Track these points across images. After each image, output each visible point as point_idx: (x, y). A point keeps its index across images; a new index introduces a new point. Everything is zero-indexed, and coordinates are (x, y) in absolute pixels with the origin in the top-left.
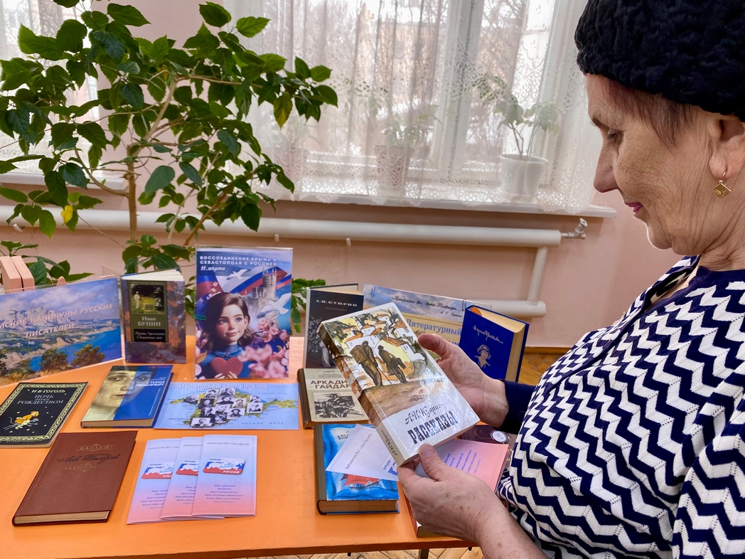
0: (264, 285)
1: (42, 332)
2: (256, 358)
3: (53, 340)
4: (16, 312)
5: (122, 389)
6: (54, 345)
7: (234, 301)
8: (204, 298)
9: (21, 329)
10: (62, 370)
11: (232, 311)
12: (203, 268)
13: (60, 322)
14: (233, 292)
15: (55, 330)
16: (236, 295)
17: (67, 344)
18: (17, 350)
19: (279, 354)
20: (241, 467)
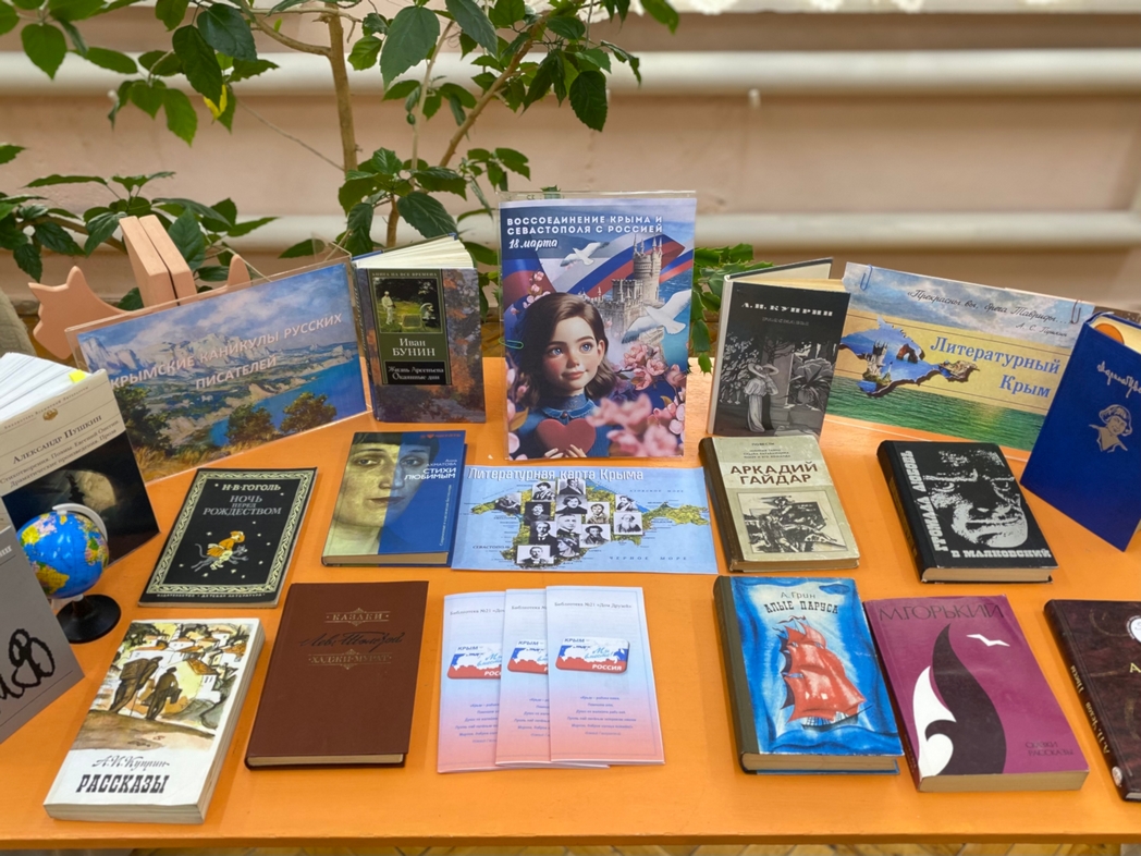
0: (636, 275)
1: (222, 377)
2: (621, 419)
3: (243, 392)
4: (173, 346)
5: (381, 487)
6: (246, 398)
7: (577, 310)
8: (519, 306)
9: (186, 375)
10: (266, 440)
11: (573, 329)
12: (514, 244)
13: (250, 356)
14: (574, 291)
15: (245, 372)
16: (582, 297)
17: (269, 394)
18: (185, 412)
19: (665, 413)
20: (624, 657)
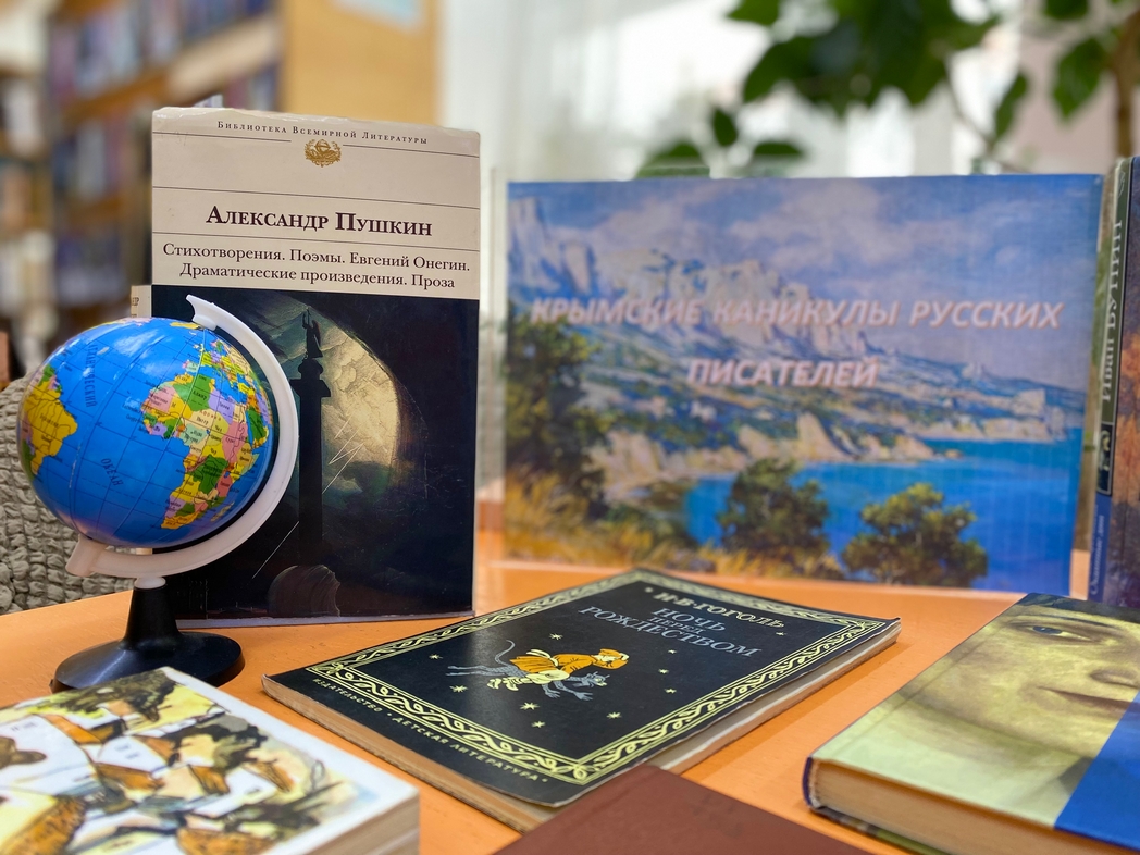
1: (747, 373)
4: (670, 264)
5: (1098, 678)
9: (676, 340)
10: (799, 571)
13: (821, 344)
15: (800, 378)
18: (651, 428)
